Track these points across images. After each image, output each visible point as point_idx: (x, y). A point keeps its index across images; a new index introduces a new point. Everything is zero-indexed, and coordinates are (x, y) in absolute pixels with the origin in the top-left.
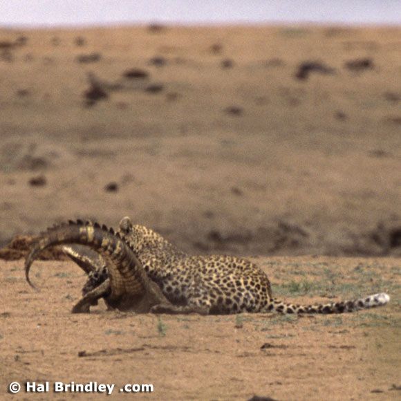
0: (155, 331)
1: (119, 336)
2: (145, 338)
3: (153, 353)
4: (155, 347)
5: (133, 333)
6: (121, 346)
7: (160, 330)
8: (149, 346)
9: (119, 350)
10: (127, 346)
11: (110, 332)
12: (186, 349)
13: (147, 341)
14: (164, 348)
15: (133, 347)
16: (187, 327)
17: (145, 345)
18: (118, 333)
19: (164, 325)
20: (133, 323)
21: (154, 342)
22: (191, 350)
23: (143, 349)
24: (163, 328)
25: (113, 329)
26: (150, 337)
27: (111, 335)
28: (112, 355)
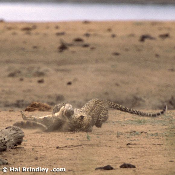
0: (86, 139)
1: (72, 140)
2: (82, 141)
3: (85, 147)
4: (86, 145)
5: (78, 139)
6: (73, 144)
7: (88, 138)
8: (84, 144)
9: (72, 146)
10: (75, 144)
11: (68, 139)
12: (98, 145)
13: (83, 142)
14: (90, 145)
15: (77, 145)
16: (98, 137)
17: (82, 144)
18: (72, 139)
19: (89, 136)
20: (77, 136)
21: (85, 143)
22: (100, 146)
23: (81, 145)
24: (89, 137)
25: (70, 138)
26: (84, 141)
27: (69, 140)
28: (69, 148)
